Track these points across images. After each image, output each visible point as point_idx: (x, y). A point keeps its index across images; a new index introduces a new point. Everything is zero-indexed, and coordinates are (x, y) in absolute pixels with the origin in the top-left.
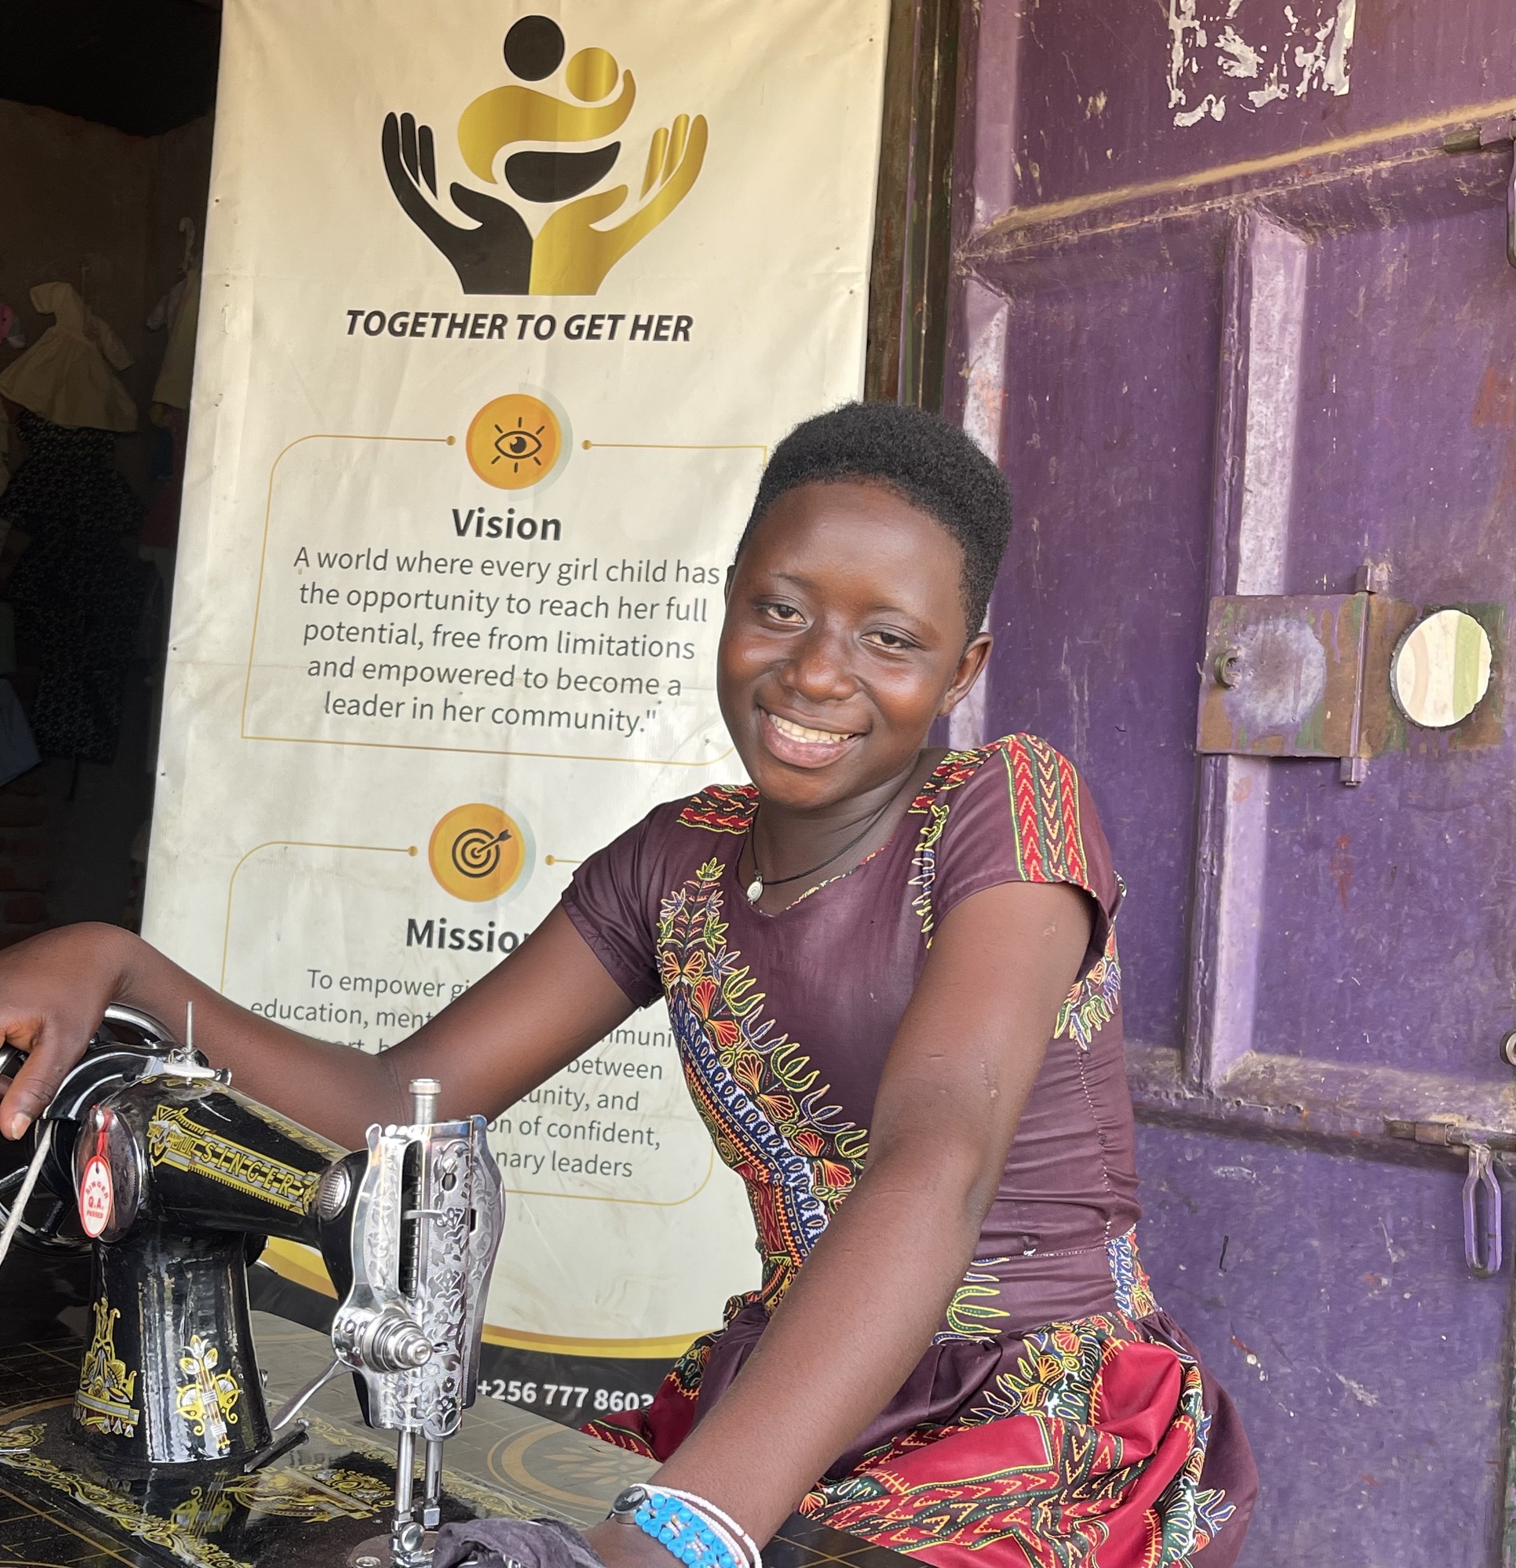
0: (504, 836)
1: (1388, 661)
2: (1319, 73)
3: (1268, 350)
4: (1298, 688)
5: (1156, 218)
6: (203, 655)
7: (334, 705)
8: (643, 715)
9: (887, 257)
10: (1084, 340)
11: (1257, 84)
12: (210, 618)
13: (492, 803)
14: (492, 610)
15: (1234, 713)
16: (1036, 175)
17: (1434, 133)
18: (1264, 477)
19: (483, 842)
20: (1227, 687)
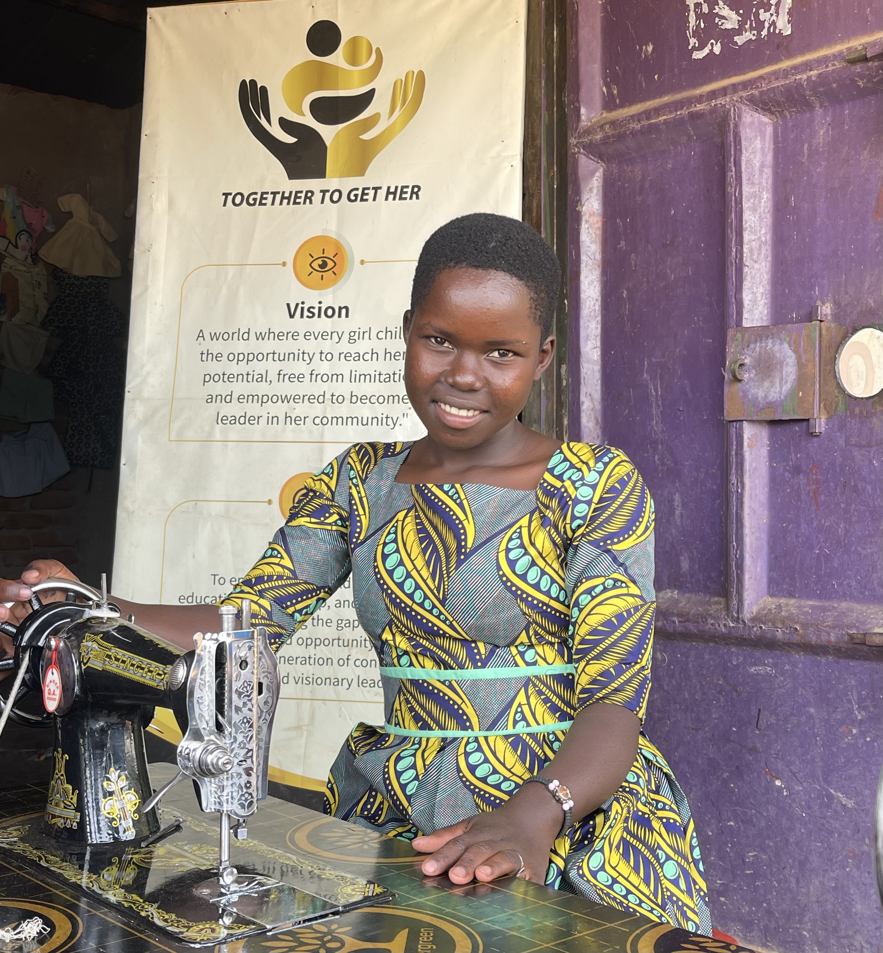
1: (834, 360)
2: (774, 23)
3: (753, 184)
4: (781, 379)
5: (684, 112)
6: (146, 394)
7: (221, 420)
8: (401, 417)
9: (532, 145)
10: (647, 185)
11: (739, 32)
12: (148, 373)
14: (311, 360)
15: (745, 396)
16: (615, 92)
17: (841, 53)
18: (755, 257)
20: (740, 381)
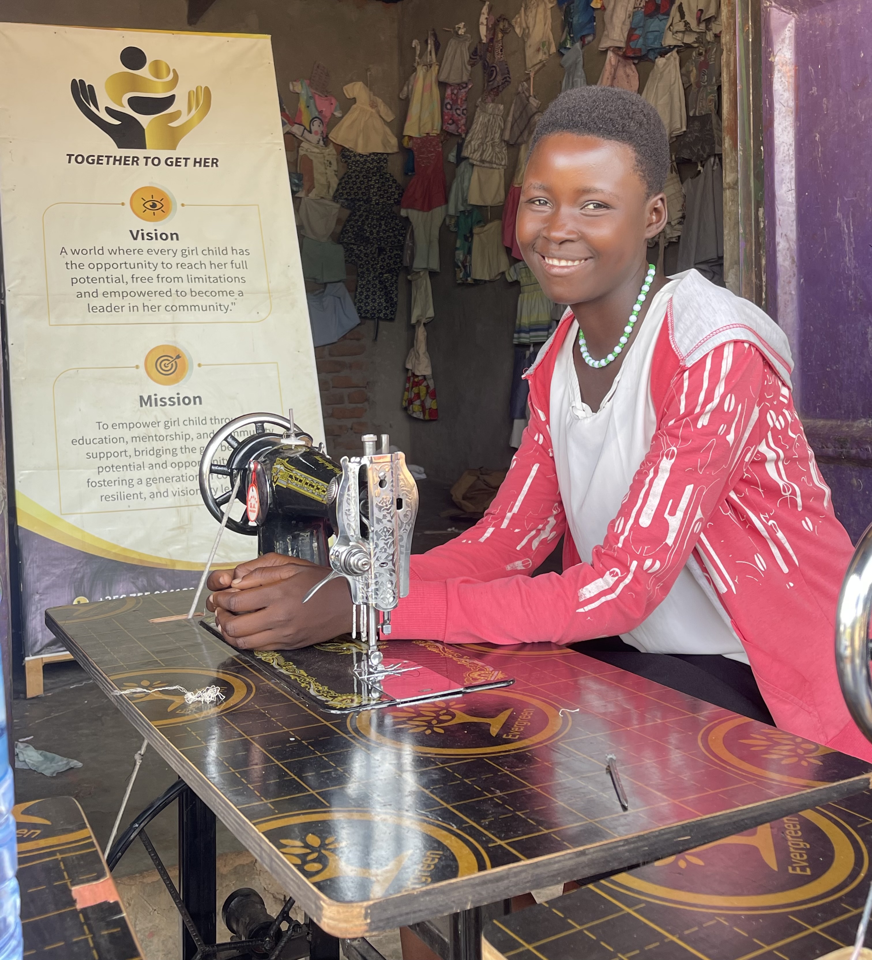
0: (178, 357)
8: (230, 305)
13: (171, 344)
19: (168, 360)
